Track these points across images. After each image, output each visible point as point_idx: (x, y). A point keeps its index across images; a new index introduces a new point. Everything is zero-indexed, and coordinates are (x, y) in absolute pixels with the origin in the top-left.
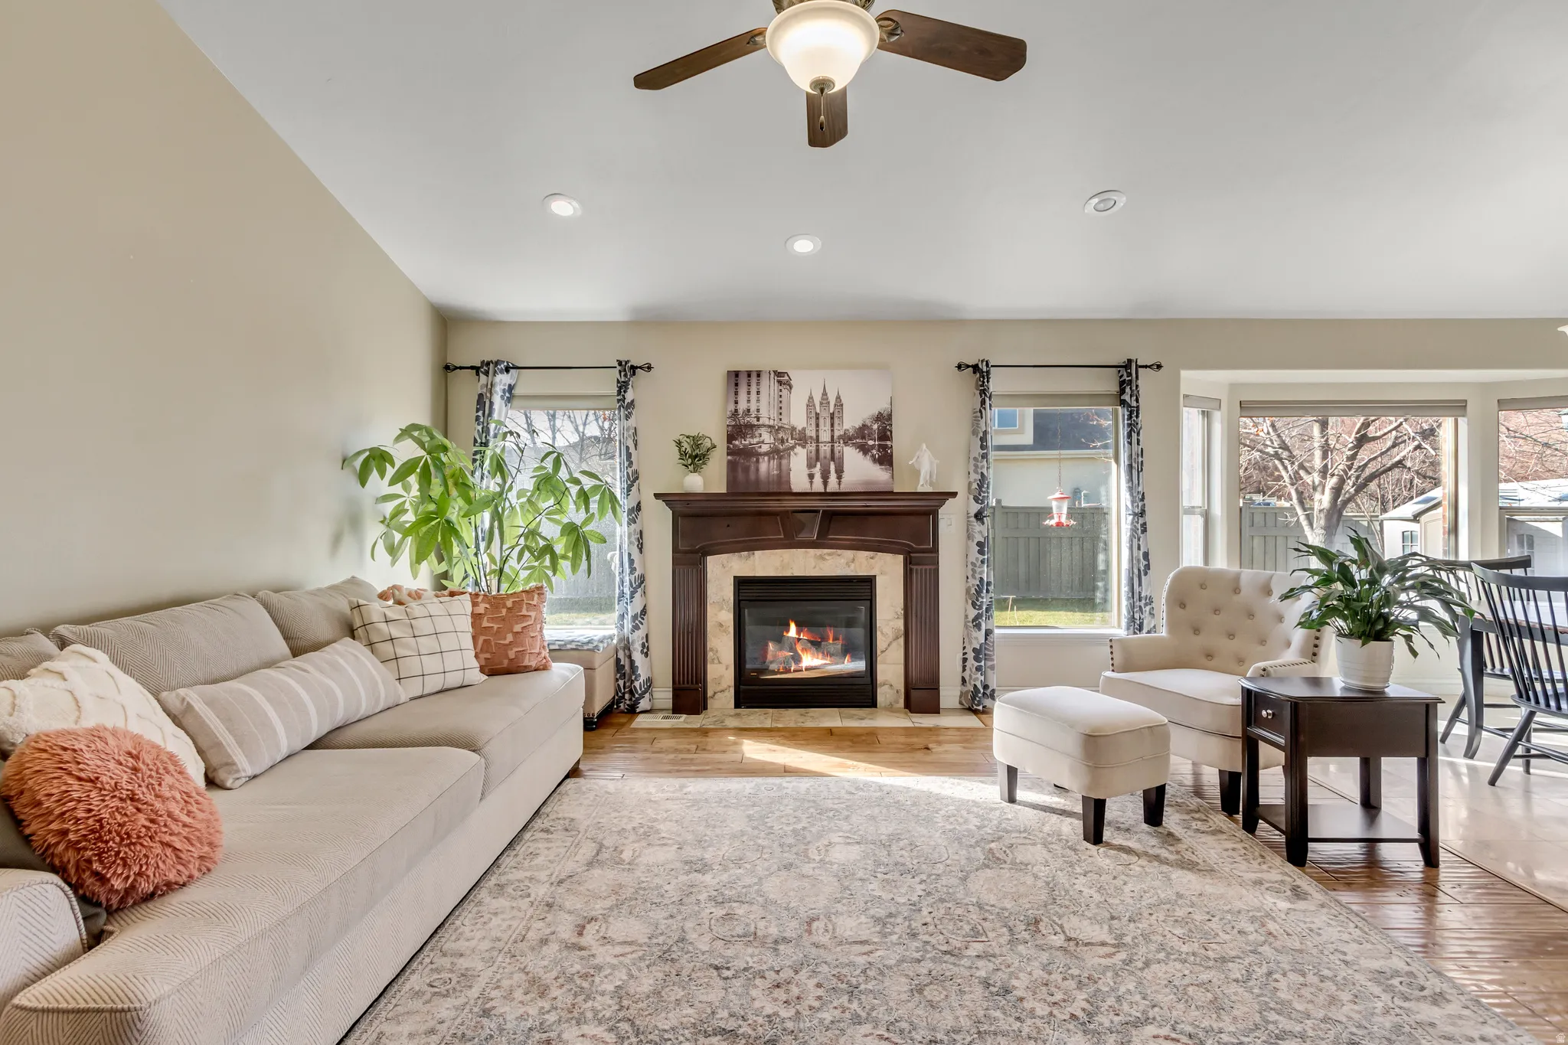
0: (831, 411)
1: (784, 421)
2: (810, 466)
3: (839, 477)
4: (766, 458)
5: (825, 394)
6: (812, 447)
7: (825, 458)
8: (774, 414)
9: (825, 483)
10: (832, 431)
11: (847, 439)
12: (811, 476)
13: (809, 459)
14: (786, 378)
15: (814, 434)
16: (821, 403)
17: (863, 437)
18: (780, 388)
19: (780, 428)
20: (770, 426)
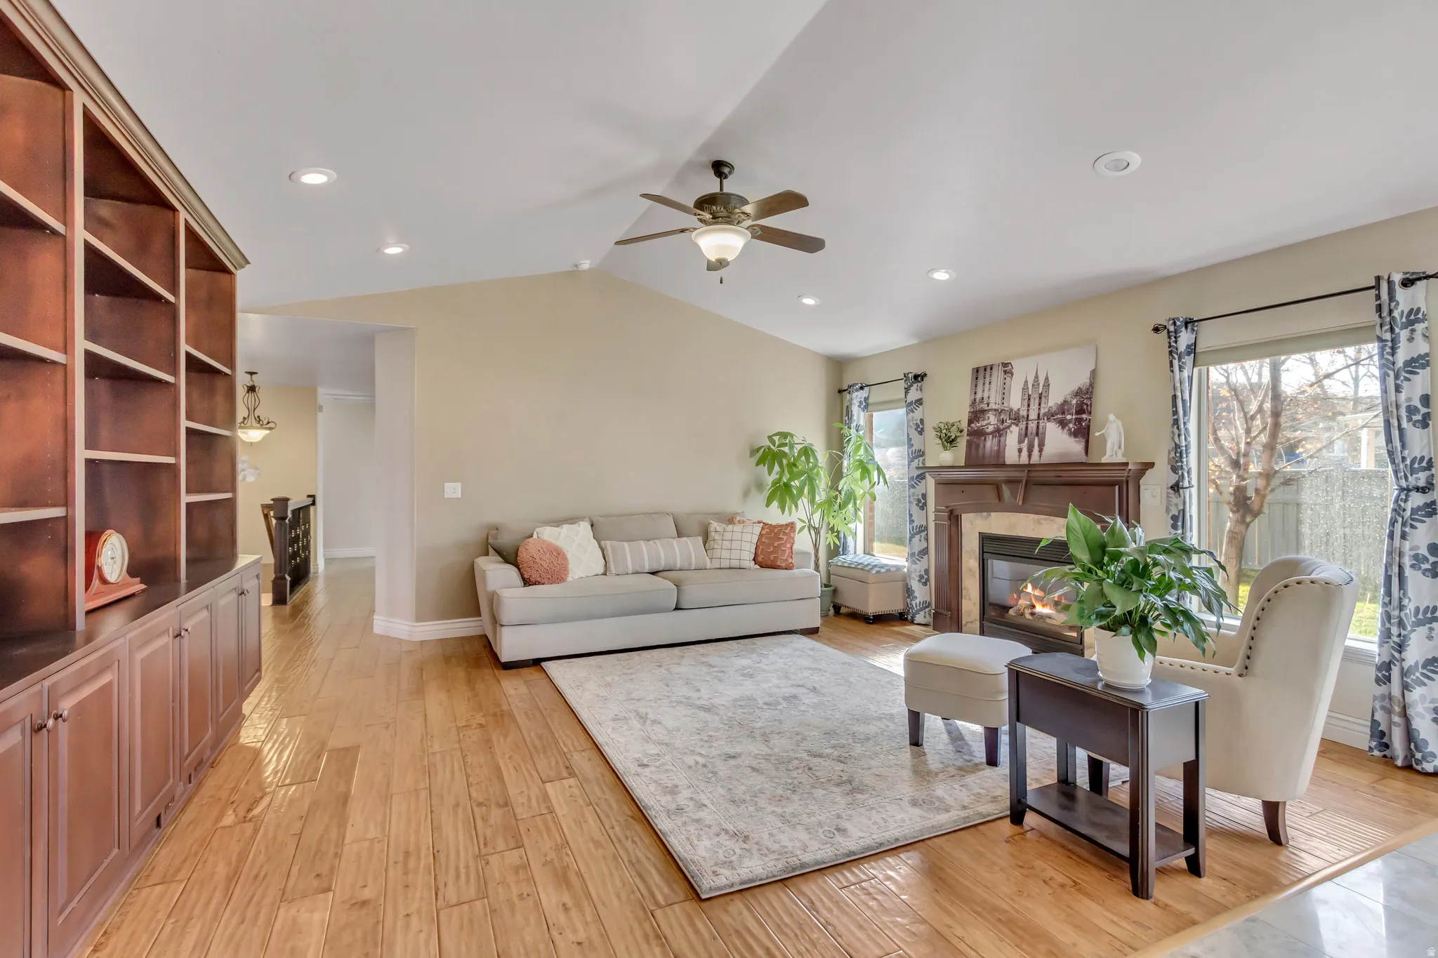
0: (1040, 392)
1: (1005, 405)
2: (1020, 442)
3: (1041, 451)
4: (991, 436)
5: (1037, 377)
6: (1023, 425)
7: (1032, 434)
8: (999, 401)
9: (1030, 456)
10: (1039, 409)
11: (1050, 416)
12: (1020, 451)
13: (1020, 435)
14: (1010, 367)
15: (1025, 414)
16: (1033, 385)
17: (1063, 413)
18: (1005, 376)
19: (1002, 410)
20: (995, 410)
